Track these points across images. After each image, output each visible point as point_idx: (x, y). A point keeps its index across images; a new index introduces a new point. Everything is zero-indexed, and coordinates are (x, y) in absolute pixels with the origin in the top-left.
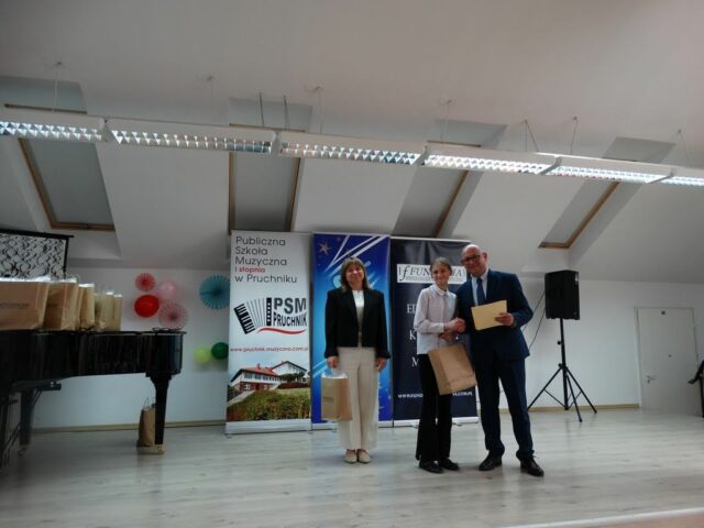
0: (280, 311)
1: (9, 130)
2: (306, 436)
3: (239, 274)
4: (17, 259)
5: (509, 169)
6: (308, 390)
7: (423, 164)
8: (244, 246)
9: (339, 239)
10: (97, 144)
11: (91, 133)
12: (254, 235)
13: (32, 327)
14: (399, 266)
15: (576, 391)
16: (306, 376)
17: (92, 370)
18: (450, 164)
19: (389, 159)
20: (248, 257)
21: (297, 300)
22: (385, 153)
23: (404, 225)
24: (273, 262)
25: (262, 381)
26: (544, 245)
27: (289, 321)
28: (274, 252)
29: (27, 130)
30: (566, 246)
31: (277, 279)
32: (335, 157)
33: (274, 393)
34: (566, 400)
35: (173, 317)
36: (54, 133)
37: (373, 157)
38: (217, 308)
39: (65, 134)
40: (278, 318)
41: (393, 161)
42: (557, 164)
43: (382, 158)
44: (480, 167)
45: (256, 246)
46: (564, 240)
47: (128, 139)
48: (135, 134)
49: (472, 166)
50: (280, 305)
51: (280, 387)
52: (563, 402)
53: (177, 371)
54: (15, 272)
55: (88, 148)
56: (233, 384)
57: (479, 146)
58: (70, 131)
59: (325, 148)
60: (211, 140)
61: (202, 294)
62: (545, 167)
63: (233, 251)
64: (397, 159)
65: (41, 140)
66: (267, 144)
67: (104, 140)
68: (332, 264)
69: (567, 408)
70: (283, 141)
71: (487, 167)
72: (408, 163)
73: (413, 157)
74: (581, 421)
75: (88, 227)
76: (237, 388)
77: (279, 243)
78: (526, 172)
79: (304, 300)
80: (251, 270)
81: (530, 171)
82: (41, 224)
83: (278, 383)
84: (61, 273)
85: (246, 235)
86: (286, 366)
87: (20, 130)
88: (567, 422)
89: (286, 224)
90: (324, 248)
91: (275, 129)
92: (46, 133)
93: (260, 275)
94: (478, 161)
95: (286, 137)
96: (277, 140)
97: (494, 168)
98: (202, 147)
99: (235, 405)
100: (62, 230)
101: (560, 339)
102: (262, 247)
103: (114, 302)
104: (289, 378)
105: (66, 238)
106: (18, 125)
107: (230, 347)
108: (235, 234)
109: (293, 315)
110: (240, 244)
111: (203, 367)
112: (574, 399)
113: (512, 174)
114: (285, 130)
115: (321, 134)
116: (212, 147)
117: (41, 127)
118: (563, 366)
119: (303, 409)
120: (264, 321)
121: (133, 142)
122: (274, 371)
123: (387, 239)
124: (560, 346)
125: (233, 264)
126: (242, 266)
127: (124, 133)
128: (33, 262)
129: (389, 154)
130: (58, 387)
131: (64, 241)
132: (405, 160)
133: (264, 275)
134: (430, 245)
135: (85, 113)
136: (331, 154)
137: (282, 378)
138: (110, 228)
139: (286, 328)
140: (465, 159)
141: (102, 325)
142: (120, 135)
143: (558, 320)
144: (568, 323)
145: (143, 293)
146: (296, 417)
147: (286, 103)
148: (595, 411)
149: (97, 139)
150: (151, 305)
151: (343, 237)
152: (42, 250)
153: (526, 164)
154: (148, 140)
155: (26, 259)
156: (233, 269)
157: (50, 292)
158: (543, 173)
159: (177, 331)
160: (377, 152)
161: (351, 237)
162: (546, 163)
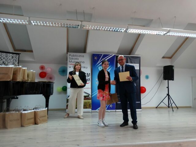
2: (90, 114)
3: (70, 66)
4: (4, 60)
5: (153, 33)
6: (91, 100)
7: (126, 32)
8: (71, 57)
9: (100, 55)
10: (27, 26)
11: (25, 22)
12: (75, 54)
13: (9, 80)
15: (172, 102)
16: (90, 96)
17: (26, 93)
18: (135, 32)
19: (116, 30)
20: (73, 60)
21: (87, 74)
22: (115, 28)
23: (120, 51)
26: (163, 57)
29: (6, 20)
30: (170, 58)
32: (99, 30)
34: (169, 105)
35: (51, 78)
36: (14, 22)
37: (111, 30)
38: (64, 76)
39: (17, 22)
41: (117, 31)
42: (169, 32)
43: (113, 30)
44: (144, 33)
45: (75, 57)
46: (170, 56)
47: (36, 24)
48: (38, 22)
49: (142, 32)
52: (168, 106)
53: (52, 94)
54: (4, 64)
55: (24, 26)
56: (68, 98)
57: (144, 26)
61: (59, 72)
62: (165, 33)
63: (68, 59)
64: (118, 30)
65: (10, 24)
66: (78, 26)
67: (29, 24)
68: (98, 63)
69: (169, 107)
70: (83, 24)
71: (146, 33)
72: (122, 31)
73: (123, 30)
74: (173, 111)
75: (25, 51)
77: (82, 56)
79: (89, 74)
81: (160, 34)
82: (11, 50)
84: (17, 64)
85: (72, 54)
87: (4, 21)
88: (169, 111)
89: (84, 51)
90: (96, 58)
91: (80, 21)
92: (11, 22)
94: (144, 31)
95: (84, 23)
96: (81, 24)
97: (149, 33)
98: (59, 26)
100: (17, 52)
101: (167, 86)
102: (77, 58)
103: (33, 73)
104: (85, 97)
105: (19, 54)
106: (3, 19)
107: (68, 87)
108: (69, 53)
110: (70, 57)
111: (60, 93)
112: (171, 104)
113: (154, 35)
114: (84, 21)
115: (95, 22)
116: (61, 26)
117: (10, 20)
118: (168, 95)
119: (89, 106)
121: (38, 25)
123: (115, 55)
124: (167, 89)
125: (68, 63)
126: (71, 63)
127: (35, 22)
128: (9, 61)
129: (116, 29)
130: (17, 98)
131: (18, 55)
132: (121, 31)
134: (128, 57)
135: (23, 15)
136: (98, 29)
138: (32, 51)
140: (140, 30)
141: (30, 81)
142: (34, 22)
143: (167, 81)
144: (169, 81)
145: (43, 71)
146: (87, 108)
147: (84, 12)
148: (178, 108)
149: (27, 24)
150: (44, 74)
151: (101, 55)
152: (11, 57)
153: (159, 32)
154: (42, 24)
155: (7, 60)
156: (68, 64)
157: (14, 70)
158: (164, 35)
159: (52, 82)
160: (112, 28)
161: (104, 55)
162: (165, 31)
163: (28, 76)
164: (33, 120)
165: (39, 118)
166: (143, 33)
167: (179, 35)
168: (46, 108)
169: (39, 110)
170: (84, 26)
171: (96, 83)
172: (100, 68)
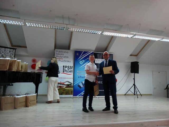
0: (66, 69)
1: (1, 22)
2: (72, 99)
4: (3, 54)
5: (123, 36)
6: (72, 88)
7: (102, 34)
12: (61, 50)
13: (5, 70)
14: (95, 59)
15: (137, 90)
16: (72, 85)
18: (109, 34)
19: (94, 33)
20: (59, 56)
21: (71, 66)
22: (93, 31)
23: (97, 49)
24: (65, 57)
25: (61, 85)
26: (131, 55)
27: (69, 71)
28: (65, 55)
30: (136, 56)
31: (66, 61)
32: (81, 32)
33: (64, 88)
34: (135, 92)
36: (12, 23)
39: (15, 23)
40: (66, 71)
41: (95, 33)
42: (135, 35)
44: (116, 35)
45: (61, 53)
46: (136, 54)
47: (30, 25)
48: (32, 24)
49: (114, 35)
50: (66, 67)
51: (66, 87)
53: (41, 82)
54: (2, 57)
55: (20, 27)
57: (116, 30)
58: (16, 23)
59: (78, 29)
60: (50, 26)
61: (48, 64)
62: (132, 36)
63: (55, 54)
64: (96, 33)
66: (64, 28)
67: (24, 25)
68: (79, 58)
69: (135, 94)
71: (118, 35)
73: (100, 32)
74: (138, 98)
75: (20, 47)
77: (67, 52)
78: (127, 37)
79: (72, 66)
80: (60, 59)
82: (9, 45)
83: (65, 86)
84: (13, 57)
85: (59, 50)
86: (68, 82)
87: (4, 22)
88: (135, 98)
89: (68, 48)
90: (78, 54)
91: (66, 24)
92: (10, 23)
93: (62, 60)
94: (116, 34)
95: (68, 26)
96: (66, 27)
97: (120, 36)
98: (48, 28)
100: (14, 47)
101: (134, 78)
102: (63, 53)
103: (26, 65)
104: (68, 85)
105: (15, 49)
106: (3, 20)
108: (56, 50)
109: (69, 70)
110: (57, 52)
112: (137, 92)
113: (124, 38)
114: (69, 24)
115: (77, 26)
116: (51, 28)
117: (9, 21)
118: (134, 85)
119: (71, 93)
120: (62, 71)
121: (31, 26)
122: (64, 83)
123: (93, 52)
124: (134, 80)
128: (7, 55)
129: (94, 32)
130: (12, 85)
131: (15, 50)
133: (63, 60)
135: (20, 18)
136: (80, 31)
137: (66, 85)
138: (26, 47)
139: (68, 73)
140: (113, 33)
141: (23, 71)
142: (28, 24)
143: (133, 73)
144: (135, 74)
145: (34, 63)
146: (69, 94)
147: (69, 18)
148: (141, 96)
149: (22, 25)
151: (82, 51)
152: (9, 52)
153: (127, 35)
154: (35, 26)
155: (5, 54)
157: (10, 62)
158: (132, 37)
159: (42, 73)
160: (91, 31)
161: (84, 52)
162: (132, 35)
163: (22, 67)
164: (24, 104)
165: (29, 102)
166: (115, 35)
167: (143, 38)
168: (36, 93)
169: (30, 95)
170: (68, 28)
171: (77, 74)
172: (81, 62)
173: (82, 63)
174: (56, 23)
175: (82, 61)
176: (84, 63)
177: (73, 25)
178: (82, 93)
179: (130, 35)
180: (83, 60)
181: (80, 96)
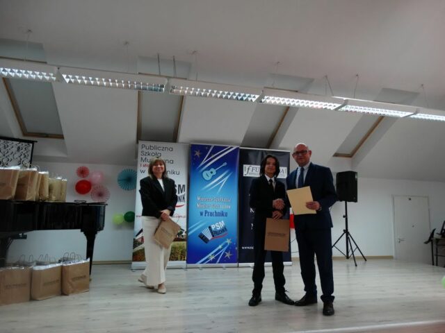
2: (182, 272)
3: (143, 168)
5: (315, 106)
6: (185, 242)
7: (261, 102)
8: (146, 151)
9: (207, 148)
10: (53, 84)
11: (49, 75)
12: (153, 144)
13: (7, 198)
14: (244, 166)
15: (354, 246)
16: (184, 234)
18: (278, 102)
19: (239, 98)
20: (149, 158)
21: (179, 186)
22: (237, 94)
23: (248, 140)
26: (336, 155)
28: (166, 155)
29: (8, 72)
30: (350, 156)
32: (205, 96)
34: (348, 252)
35: (100, 195)
36: (25, 75)
37: (229, 96)
38: (128, 190)
39: (32, 76)
41: (242, 99)
42: (345, 103)
43: (234, 97)
44: (297, 104)
45: (154, 151)
46: (349, 152)
47: (73, 80)
48: (77, 77)
49: (292, 104)
52: (345, 254)
53: (101, 229)
55: (47, 85)
56: (137, 238)
57: (297, 91)
58: (35, 74)
59: (199, 90)
60: (126, 82)
61: (119, 180)
62: (338, 105)
63: (140, 153)
64: (245, 98)
65: (16, 78)
66: (162, 86)
67: (57, 80)
68: (202, 163)
69: (348, 257)
70: (172, 84)
71: (301, 105)
72: (251, 100)
73: (254, 97)
74: (356, 265)
75: (47, 136)
76: (140, 241)
77: (169, 149)
78: (326, 108)
79: (184, 186)
81: (328, 108)
82: (16, 132)
84: (28, 165)
85: (148, 144)
87: (3, 73)
88: (348, 266)
90: (198, 154)
91: (166, 77)
92: (20, 75)
94: (296, 100)
95: (173, 82)
96: (168, 84)
97: (306, 105)
98: (120, 87)
99: (138, 252)
100: (30, 137)
101: (345, 214)
102: (158, 151)
103: (61, 184)
105: (33, 142)
106: (2, 69)
107: (136, 214)
108: (141, 143)
110: (144, 149)
111: (119, 227)
112: (353, 252)
113: (317, 109)
114: (174, 77)
115: (197, 81)
116: (127, 87)
117: (17, 71)
118: (346, 231)
119: (181, 255)
121: (76, 83)
123: (238, 148)
124: (344, 219)
125: (139, 162)
126: (143, 163)
127: (70, 76)
128: (11, 157)
129: (240, 95)
130: (25, 237)
131: (31, 145)
134: (264, 153)
135: (46, 63)
136: (202, 94)
138: (61, 137)
140: (288, 99)
141: (54, 199)
142: (68, 77)
143: (344, 202)
144: (348, 203)
145: (83, 179)
146: (177, 259)
147: (174, 60)
148: (366, 260)
149: (53, 80)
150: (86, 186)
151: (210, 147)
152: (16, 149)
153: (325, 103)
154: (86, 81)
155: (6, 155)
156: (139, 165)
157: (19, 176)
158: (336, 109)
159: (103, 204)
160: (232, 93)
161: (215, 147)
162: (338, 103)
163: (50, 190)
164: (56, 286)
165: (70, 281)
166: (294, 105)
167: (366, 111)
168: (87, 258)
169: (72, 264)
171: (198, 206)
172: (207, 175)
173: (210, 176)
174: (139, 73)
175: (208, 172)
176: (214, 177)
177: (186, 79)
178: (210, 255)
179: (334, 103)
180: (212, 170)
181: (205, 265)
